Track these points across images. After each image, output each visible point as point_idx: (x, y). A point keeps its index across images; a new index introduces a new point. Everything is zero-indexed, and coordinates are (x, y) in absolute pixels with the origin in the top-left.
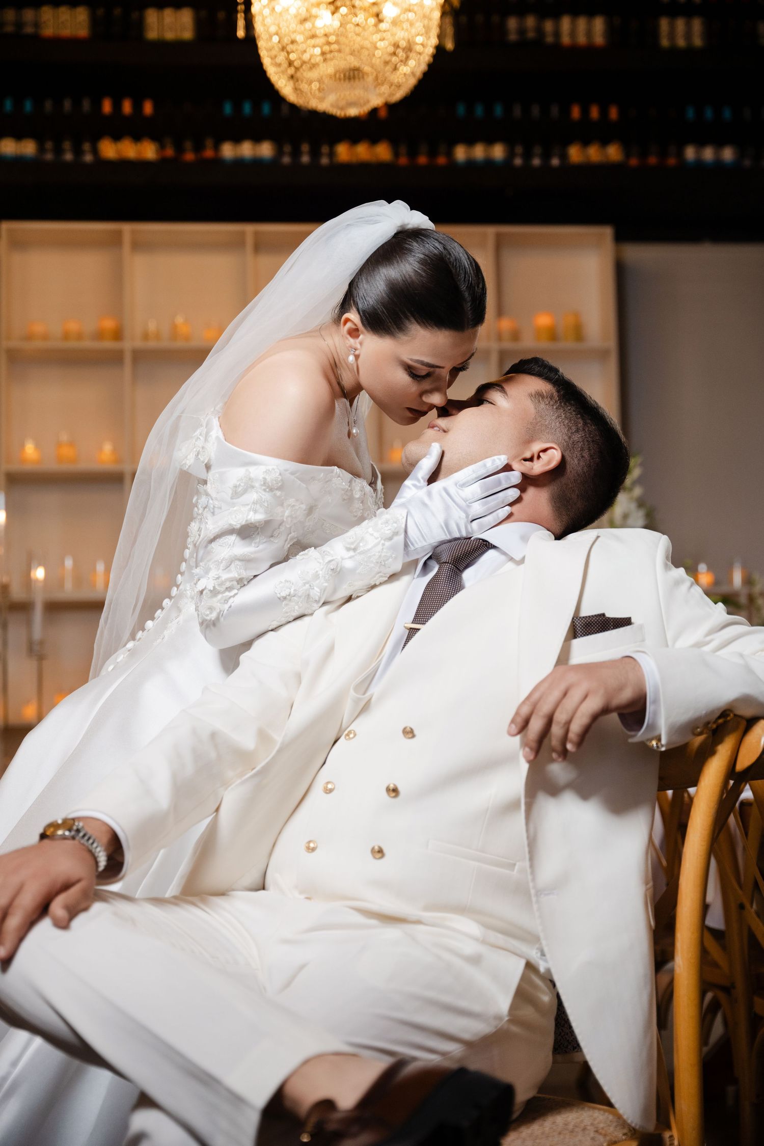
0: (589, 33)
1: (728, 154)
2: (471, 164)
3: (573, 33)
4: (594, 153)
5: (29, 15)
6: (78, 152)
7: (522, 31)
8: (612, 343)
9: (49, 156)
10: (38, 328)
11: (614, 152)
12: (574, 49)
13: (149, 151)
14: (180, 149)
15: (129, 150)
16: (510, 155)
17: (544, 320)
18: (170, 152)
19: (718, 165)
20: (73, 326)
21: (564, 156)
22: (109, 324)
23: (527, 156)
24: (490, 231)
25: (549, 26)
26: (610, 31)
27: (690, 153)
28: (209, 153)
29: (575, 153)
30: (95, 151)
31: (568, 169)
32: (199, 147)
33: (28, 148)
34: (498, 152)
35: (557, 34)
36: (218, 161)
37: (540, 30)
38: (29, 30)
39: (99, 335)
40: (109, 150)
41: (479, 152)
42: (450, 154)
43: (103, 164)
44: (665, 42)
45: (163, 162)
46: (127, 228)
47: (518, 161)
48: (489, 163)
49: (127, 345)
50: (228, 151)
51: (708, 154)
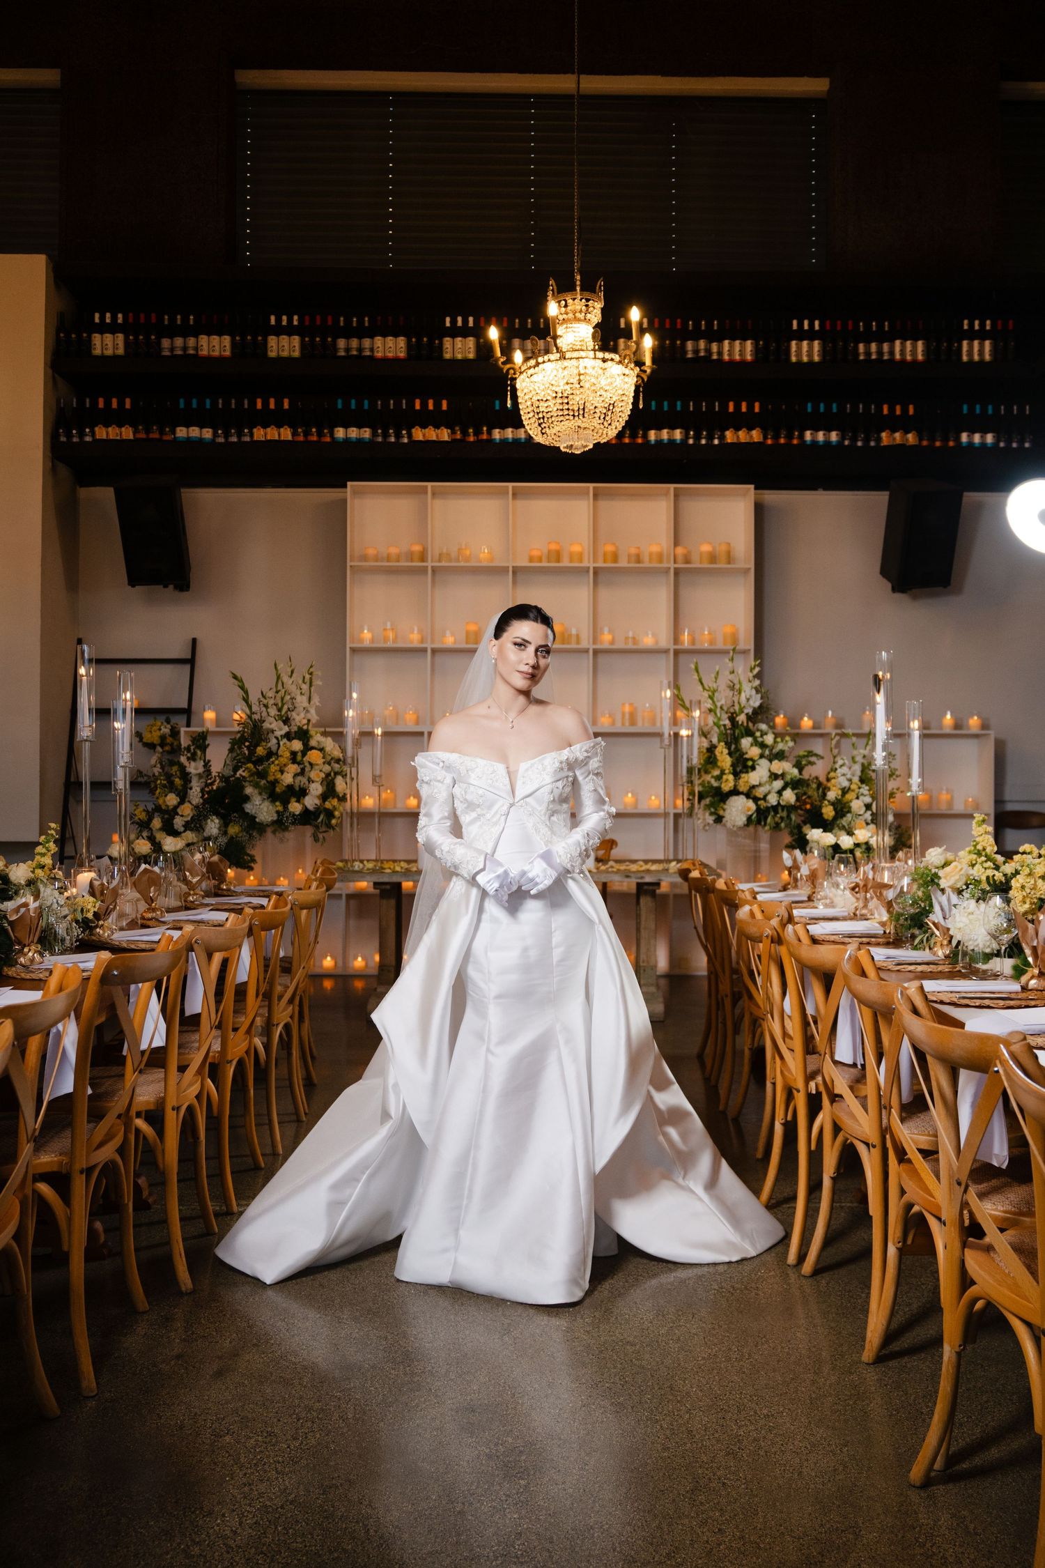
0: (742, 352)
1: (834, 436)
2: (659, 442)
3: (731, 352)
4: (743, 436)
5: (367, 343)
6: (398, 436)
7: (696, 351)
8: (752, 565)
9: (380, 439)
10: (371, 552)
11: (756, 435)
12: (732, 363)
13: (445, 434)
14: (465, 433)
15: (431, 434)
16: (687, 437)
17: (706, 548)
18: (458, 436)
19: (827, 443)
20: (394, 550)
21: (722, 438)
22: (417, 548)
23: (697, 437)
24: (672, 486)
25: (714, 347)
26: (756, 350)
27: (808, 435)
28: (485, 437)
29: (730, 436)
30: (410, 435)
31: (723, 445)
32: (478, 432)
33: (366, 433)
34: (678, 435)
35: (720, 353)
36: (490, 441)
37: (708, 351)
38: (368, 353)
39: (410, 556)
40: (419, 434)
41: (665, 435)
42: (645, 436)
43: (413, 443)
44: (794, 359)
45: (454, 441)
46: (430, 485)
47: (691, 441)
48: (672, 442)
49: (429, 564)
50: (497, 434)
51: (821, 436)
